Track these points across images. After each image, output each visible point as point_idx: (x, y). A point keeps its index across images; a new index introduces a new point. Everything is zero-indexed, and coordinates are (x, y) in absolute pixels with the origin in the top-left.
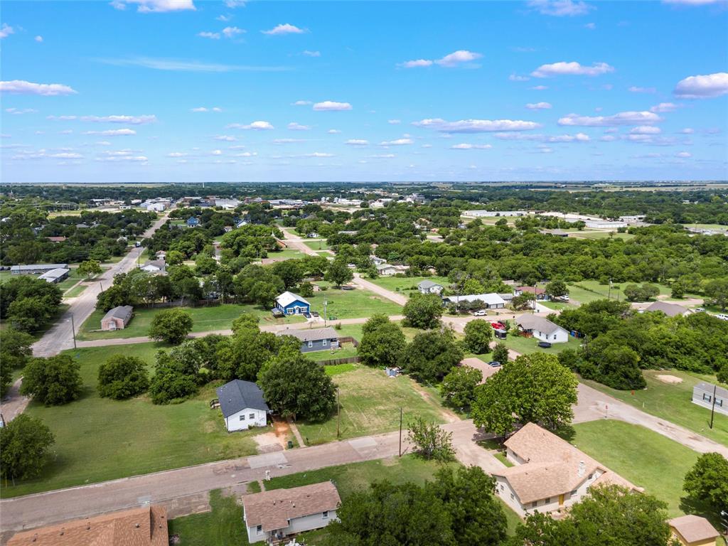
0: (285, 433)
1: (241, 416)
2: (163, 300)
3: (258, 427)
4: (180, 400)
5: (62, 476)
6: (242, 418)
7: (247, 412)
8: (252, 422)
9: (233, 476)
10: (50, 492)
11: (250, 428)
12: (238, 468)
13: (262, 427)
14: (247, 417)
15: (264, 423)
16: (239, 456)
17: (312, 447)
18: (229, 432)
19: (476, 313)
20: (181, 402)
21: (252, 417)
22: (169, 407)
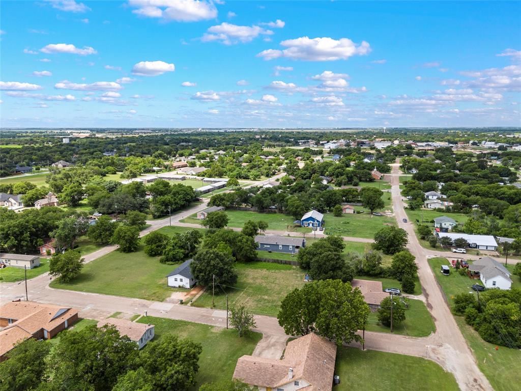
0: (192, 295)
1: (175, 279)
2: (244, 205)
3: (184, 288)
4: (170, 263)
5: (80, 285)
6: (176, 280)
7: (179, 277)
8: (181, 284)
9: (136, 309)
10: (67, 291)
11: (180, 287)
12: (144, 306)
13: (186, 289)
14: (179, 280)
15: (188, 286)
16: (153, 300)
17: (193, 308)
18: (168, 286)
19: (454, 250)
20: (172, 264)
21: (181, 280)
22: (164, 265)
